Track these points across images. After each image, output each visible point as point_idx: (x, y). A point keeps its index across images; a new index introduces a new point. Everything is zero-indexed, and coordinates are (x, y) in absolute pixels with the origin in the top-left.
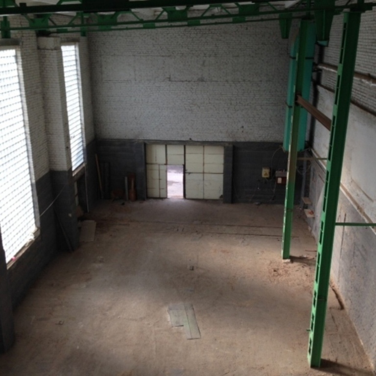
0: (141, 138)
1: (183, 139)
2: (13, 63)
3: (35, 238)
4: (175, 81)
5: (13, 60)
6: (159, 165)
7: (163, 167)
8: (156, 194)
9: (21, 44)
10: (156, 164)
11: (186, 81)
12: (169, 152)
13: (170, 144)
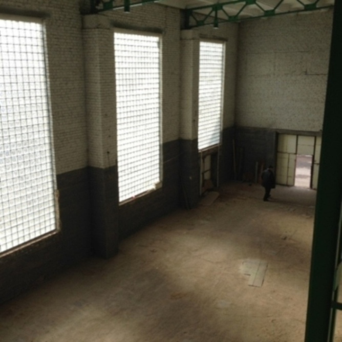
0: (274, 127)
1: (313, 130)
2: (156, 47)
3: (156, 188)
4: (311, 75)
5: (156, 45)
6: (289, 154)
7: (293, 157)
8: (284, 182)
9: (163, 33)
10: (286, 153)
11: (322, 74)
12: (299, 143)
13: (301, 135)
